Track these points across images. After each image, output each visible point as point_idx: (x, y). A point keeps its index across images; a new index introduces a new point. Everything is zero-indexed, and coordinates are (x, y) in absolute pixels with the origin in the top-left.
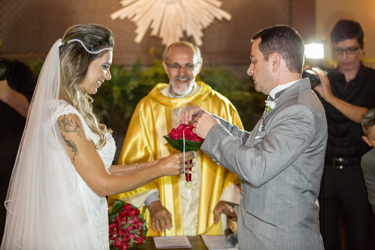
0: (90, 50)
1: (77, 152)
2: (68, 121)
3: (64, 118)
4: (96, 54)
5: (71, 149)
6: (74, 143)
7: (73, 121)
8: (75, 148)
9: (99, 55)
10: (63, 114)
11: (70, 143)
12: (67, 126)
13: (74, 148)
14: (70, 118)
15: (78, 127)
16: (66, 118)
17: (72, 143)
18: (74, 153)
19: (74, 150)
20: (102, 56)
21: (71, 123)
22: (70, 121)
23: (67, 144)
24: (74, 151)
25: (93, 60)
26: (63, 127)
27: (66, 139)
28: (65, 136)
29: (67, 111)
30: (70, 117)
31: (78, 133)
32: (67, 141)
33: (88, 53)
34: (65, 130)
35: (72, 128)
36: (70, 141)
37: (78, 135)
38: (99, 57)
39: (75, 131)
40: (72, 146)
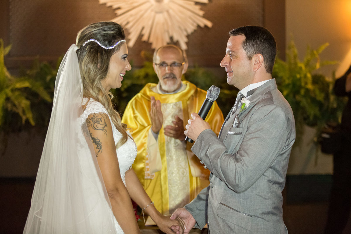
0: (106, 46)
1: (101, 150)
2: (98, 119)
3: (94, 116)
4: (112, 49)
5: (96, 146)
6: (100, 141)
7: (103, 120)
8: (100, 146)
9: (116, 49)
10: (93, 112)
11: (96, 140)
12: (96, 124)
13: (98, 146)
14: (99, 117)
15: (106, 126)
16: (95, 116)
17: (98, 140)
18: (98, 150)
19: (99, 147)
20: (119, 49)
21: (101, 121)
22: (99, 120)
23: (92, 141)
24: (99, 149)
25: (112, 55)
26: (92, 124)
27: (93, 136)
28: (92, 133)
29: (97, 109)
30: (100, 115)
31: (106, 132)
32: (93, 139)
33: (105, 49)
34: (93, 128)
35: (100, 126)
36: (97, 139)
37: (105, 134)
38: (117, 50)
39: (103, 129)
40: (97, 143)
